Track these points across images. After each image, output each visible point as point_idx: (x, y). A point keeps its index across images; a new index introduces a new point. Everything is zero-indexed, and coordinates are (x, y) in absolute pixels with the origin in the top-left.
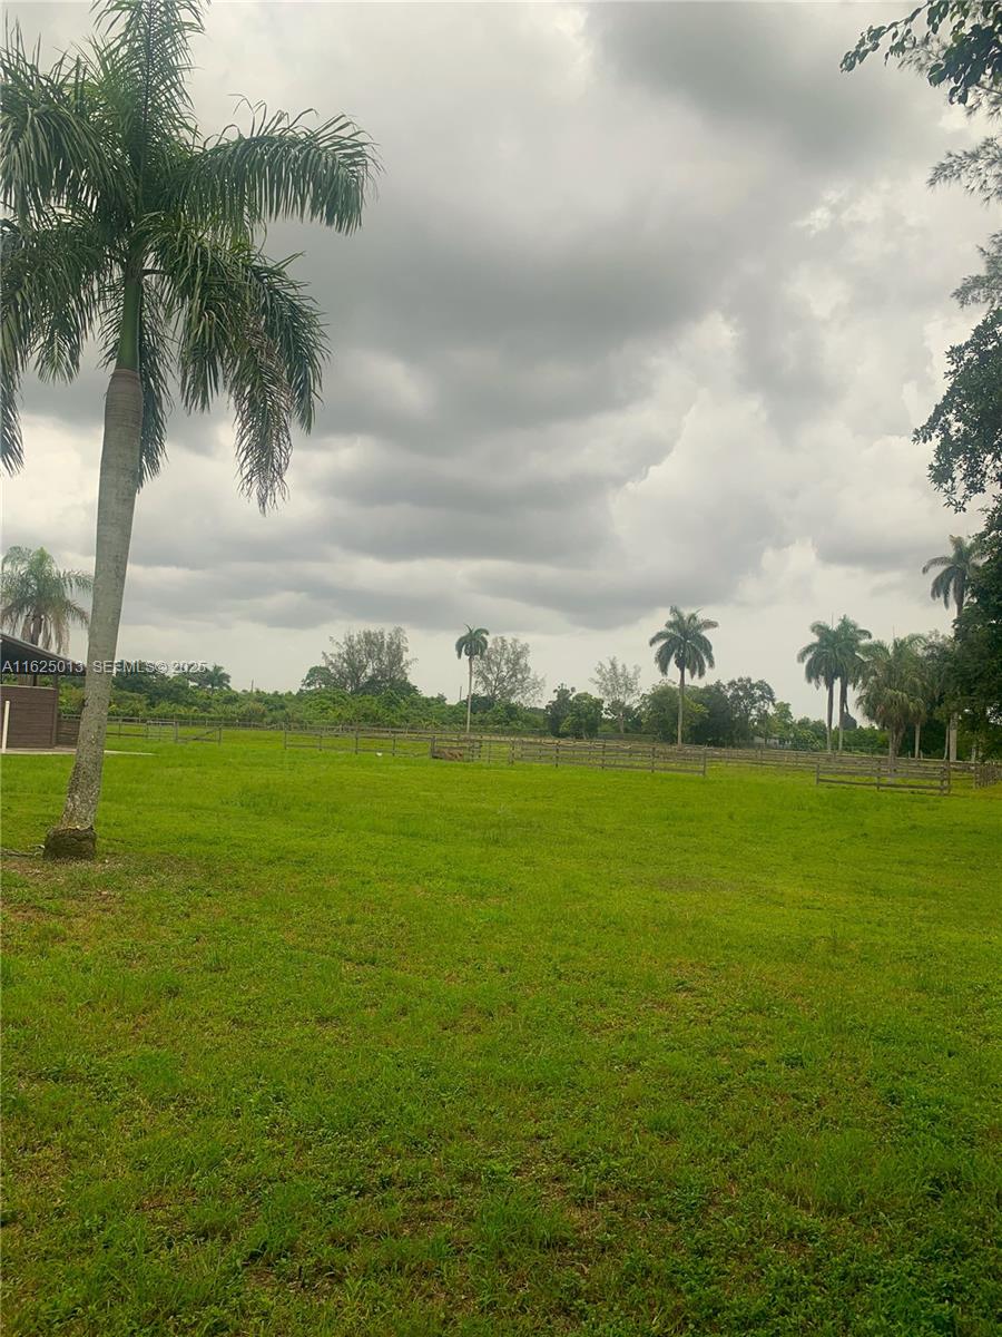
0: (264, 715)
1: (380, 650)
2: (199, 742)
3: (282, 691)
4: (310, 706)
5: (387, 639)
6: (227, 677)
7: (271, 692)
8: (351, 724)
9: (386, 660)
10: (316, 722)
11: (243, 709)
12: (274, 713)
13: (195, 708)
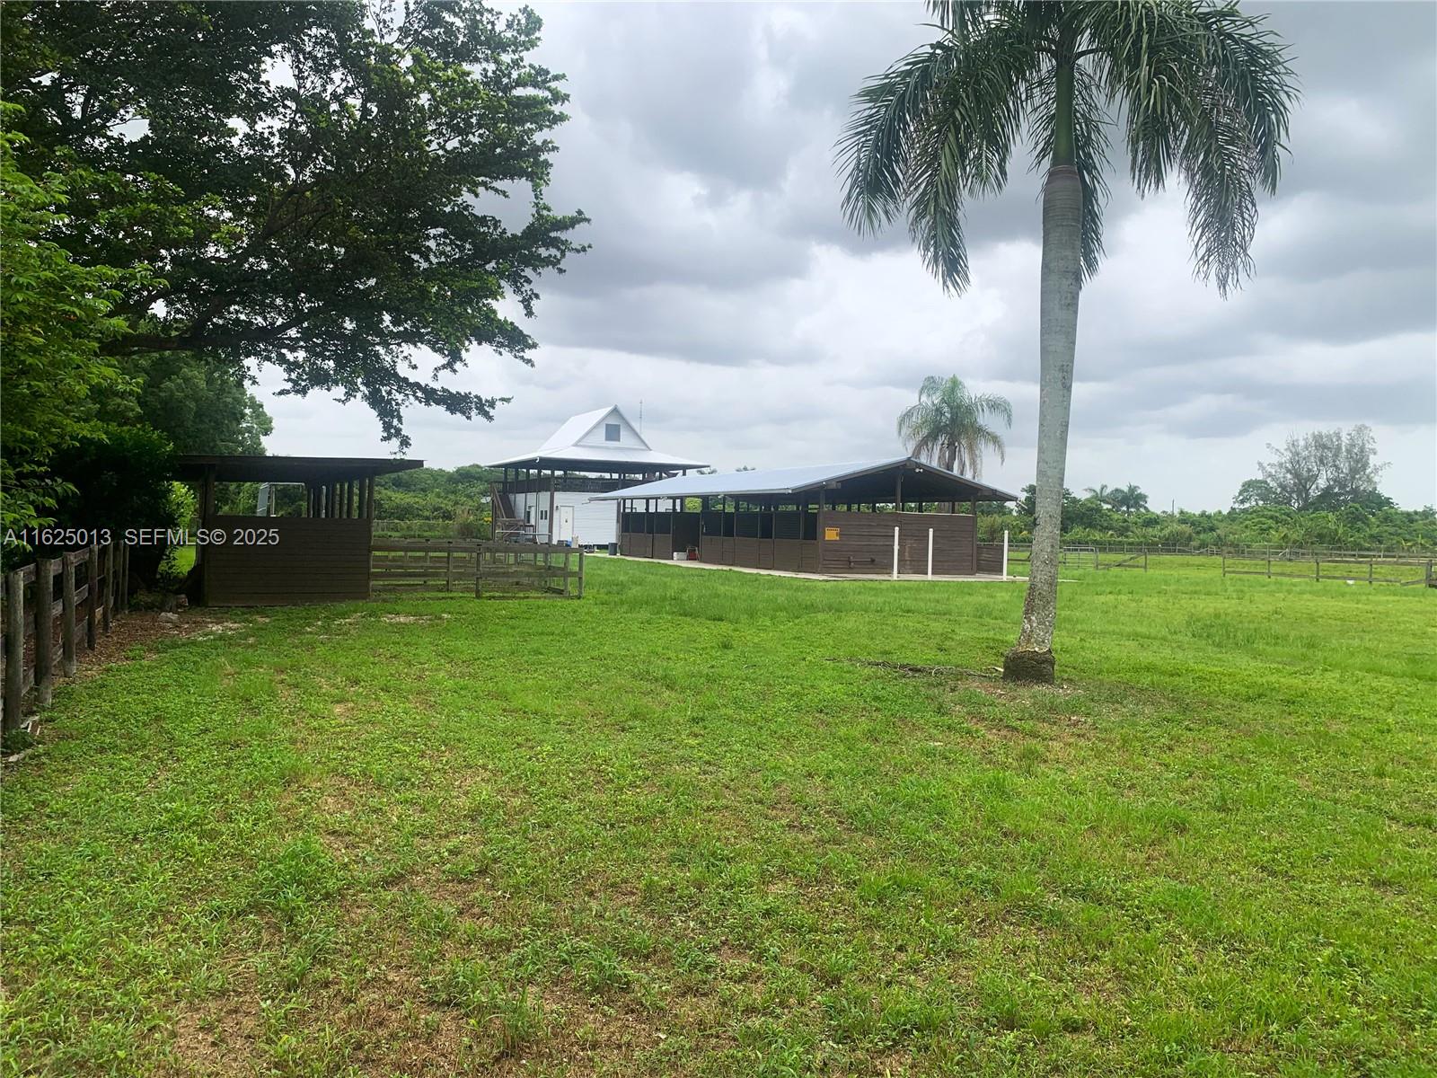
0: (1190, 538)
1: (1336, 455)
2: (1123, 568)
3: (1211, 511)
4: (1246, 527)
5: (1345, 440)
6: (1143, 497)
7: (1198, 513)
8: (1301, 547)
9: (1345, 467)
10: (1255, 545)
11: (1166, 532)
12: (1202, 536)
13: (1110, 532)
